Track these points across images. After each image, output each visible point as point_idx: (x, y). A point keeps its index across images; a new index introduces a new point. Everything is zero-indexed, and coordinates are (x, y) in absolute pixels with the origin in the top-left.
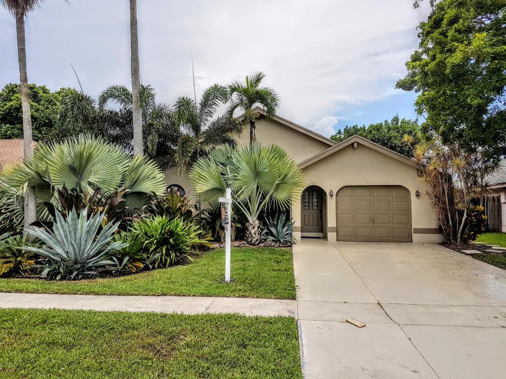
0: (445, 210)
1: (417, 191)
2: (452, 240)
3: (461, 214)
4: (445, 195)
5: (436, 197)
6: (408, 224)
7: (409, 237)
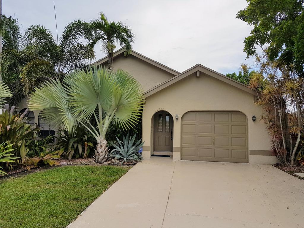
0: (280, 134)
1: (254, 116)
2: (286, 163)
3: (295, 137)
4: (279, 120)
5: (270, 121)
6: (245, 146)
7: (246, 158)
